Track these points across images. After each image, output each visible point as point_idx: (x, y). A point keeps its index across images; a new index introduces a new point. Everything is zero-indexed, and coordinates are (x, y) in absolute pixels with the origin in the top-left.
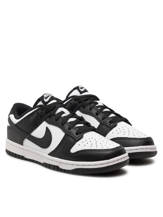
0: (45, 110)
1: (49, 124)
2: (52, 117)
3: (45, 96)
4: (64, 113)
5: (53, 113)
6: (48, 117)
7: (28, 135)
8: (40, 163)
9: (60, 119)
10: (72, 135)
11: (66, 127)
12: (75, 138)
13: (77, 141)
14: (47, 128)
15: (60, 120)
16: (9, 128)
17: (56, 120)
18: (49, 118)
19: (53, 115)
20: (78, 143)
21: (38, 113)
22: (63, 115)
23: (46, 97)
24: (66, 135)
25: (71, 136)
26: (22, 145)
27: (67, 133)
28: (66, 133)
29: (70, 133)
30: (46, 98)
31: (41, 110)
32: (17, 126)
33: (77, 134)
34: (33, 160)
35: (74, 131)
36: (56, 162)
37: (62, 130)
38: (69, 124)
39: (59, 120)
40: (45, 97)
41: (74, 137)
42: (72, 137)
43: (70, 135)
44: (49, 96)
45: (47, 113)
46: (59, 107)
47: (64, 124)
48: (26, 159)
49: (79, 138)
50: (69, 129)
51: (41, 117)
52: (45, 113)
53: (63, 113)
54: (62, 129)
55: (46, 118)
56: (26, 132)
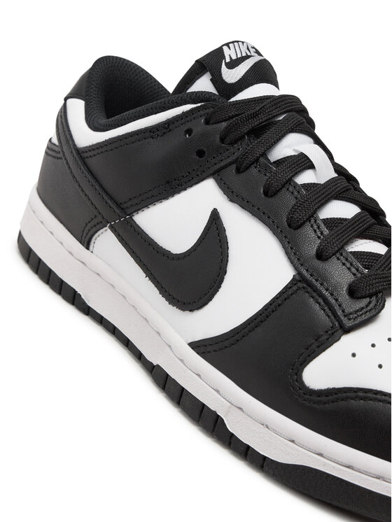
0: (224, 124)
1: (231, 200)
2: (254, 171)
3: (229, 54)
4: (312, 167)
5: (261, 150)
6: (230, 164)
7: (120, 217)
8: (139, 356)
9: (288, 195)
10: (327, 294)
11: (311, 241)
12: (340, 313)
13: (348, 331)
14: (215, 217)
15: (287, 200)
16: (53, 154)
17: (266, 193)
18: (238, 171)
19: (257, 160)
20: (347, 342)
21: (189, 131)
22: (305, 178)
23: (234, 57)
24: (300, 285)
25: (321, 295)
26: (88, 248)
27: (304, 272)
28: (299, 273)
29: (323, 279)
30: (233, 64)
31: (207, 122)
32: (83, 159)
33: (353, 292)
34: (115, 328)
35: (340, 275)
36: (218, 391)
37: (287, 253)
38: (326, 232)
39: (279, 195)
40: (228, 60)
41: (337, 307)
42: (325, 300)
43: (315, 290)
44: (248, 57)
45: (232, 144)
46: (292, 131)
47: (303, 224)
48: (87, 310)
49: (359, 320)
50: (321, 256)
51: (200, 153)
52: (222, 140)
53: (303, 162)
54: (284, 247)
55: (222, 164)
56: (115, 202)
